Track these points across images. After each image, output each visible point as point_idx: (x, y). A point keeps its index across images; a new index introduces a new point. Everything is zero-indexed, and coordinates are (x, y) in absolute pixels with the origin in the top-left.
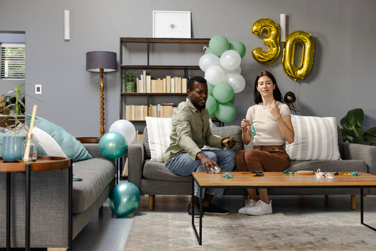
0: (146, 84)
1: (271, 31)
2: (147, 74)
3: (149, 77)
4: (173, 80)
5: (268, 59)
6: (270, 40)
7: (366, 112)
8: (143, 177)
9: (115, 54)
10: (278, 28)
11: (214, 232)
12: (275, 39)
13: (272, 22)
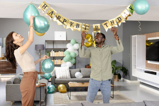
0: (53, 54)
1: (89, 37)
2: (53, 51)
3: (54, 52)
4: (61, 52)
5: (88, 46)
6: (89, 40)
7: (117, 61)
8: (55, 84)
9: (44, 45)
10: (92, 37)
11: (73, 97)
12: (91, 40)
13: (90, 35)
